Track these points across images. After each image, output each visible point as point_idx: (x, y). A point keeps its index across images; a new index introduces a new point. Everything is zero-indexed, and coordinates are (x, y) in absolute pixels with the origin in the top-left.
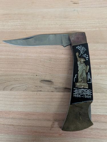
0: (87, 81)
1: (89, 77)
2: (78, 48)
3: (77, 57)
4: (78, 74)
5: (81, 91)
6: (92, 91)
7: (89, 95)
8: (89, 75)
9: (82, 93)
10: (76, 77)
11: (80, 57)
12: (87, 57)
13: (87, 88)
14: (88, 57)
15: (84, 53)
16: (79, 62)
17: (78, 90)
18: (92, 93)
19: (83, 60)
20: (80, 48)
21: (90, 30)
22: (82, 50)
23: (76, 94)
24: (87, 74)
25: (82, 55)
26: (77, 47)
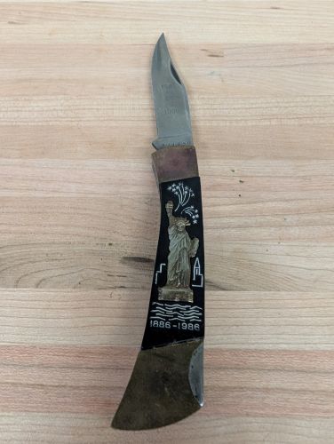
0: (192, 282)
1: (197, 271)
2: (174, 190)
3: (169, 215)
4: (166, 262)
5: (174, 311)
6: (203, 311)
7: (194, 323)
8: (197, 266)
9: (176, 316)
10: (161, 271)
11: (176, 215)
12: (195, 214)
13: (191, 301)
14: (197, 216)
15: (188, 205)
16: (172, 228)
17: (164, 307)
18: (202, 317)
19: (182, 223)
20: (178, 190)
21: (254, 124)
22: (183, 196)
23: (159, 320)
24: (192, 261)
25: (181, 208)
26: (170, 188)
